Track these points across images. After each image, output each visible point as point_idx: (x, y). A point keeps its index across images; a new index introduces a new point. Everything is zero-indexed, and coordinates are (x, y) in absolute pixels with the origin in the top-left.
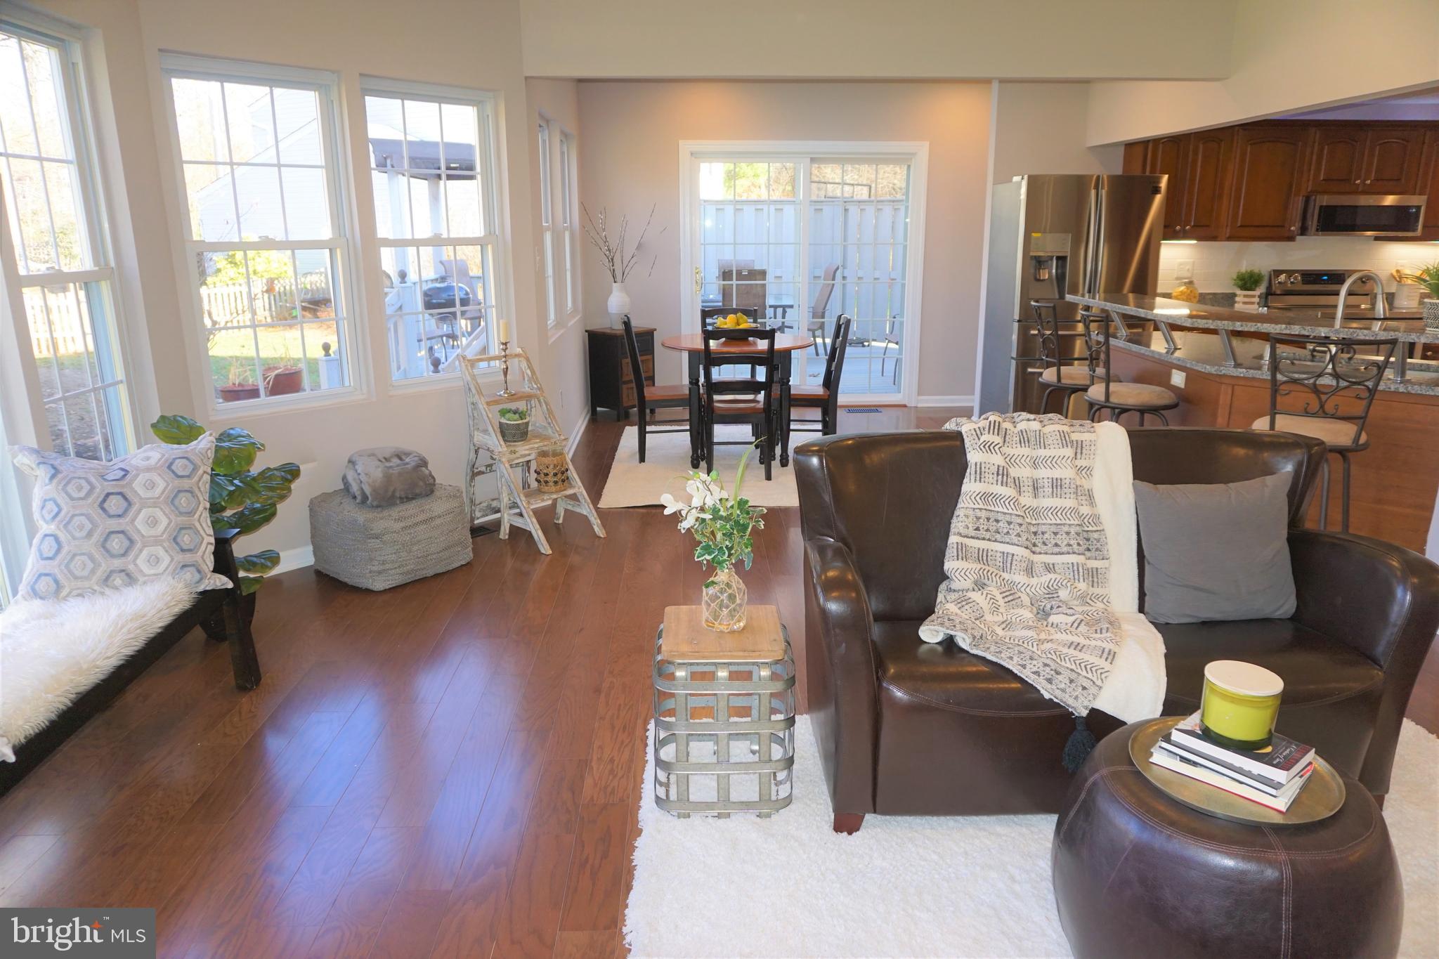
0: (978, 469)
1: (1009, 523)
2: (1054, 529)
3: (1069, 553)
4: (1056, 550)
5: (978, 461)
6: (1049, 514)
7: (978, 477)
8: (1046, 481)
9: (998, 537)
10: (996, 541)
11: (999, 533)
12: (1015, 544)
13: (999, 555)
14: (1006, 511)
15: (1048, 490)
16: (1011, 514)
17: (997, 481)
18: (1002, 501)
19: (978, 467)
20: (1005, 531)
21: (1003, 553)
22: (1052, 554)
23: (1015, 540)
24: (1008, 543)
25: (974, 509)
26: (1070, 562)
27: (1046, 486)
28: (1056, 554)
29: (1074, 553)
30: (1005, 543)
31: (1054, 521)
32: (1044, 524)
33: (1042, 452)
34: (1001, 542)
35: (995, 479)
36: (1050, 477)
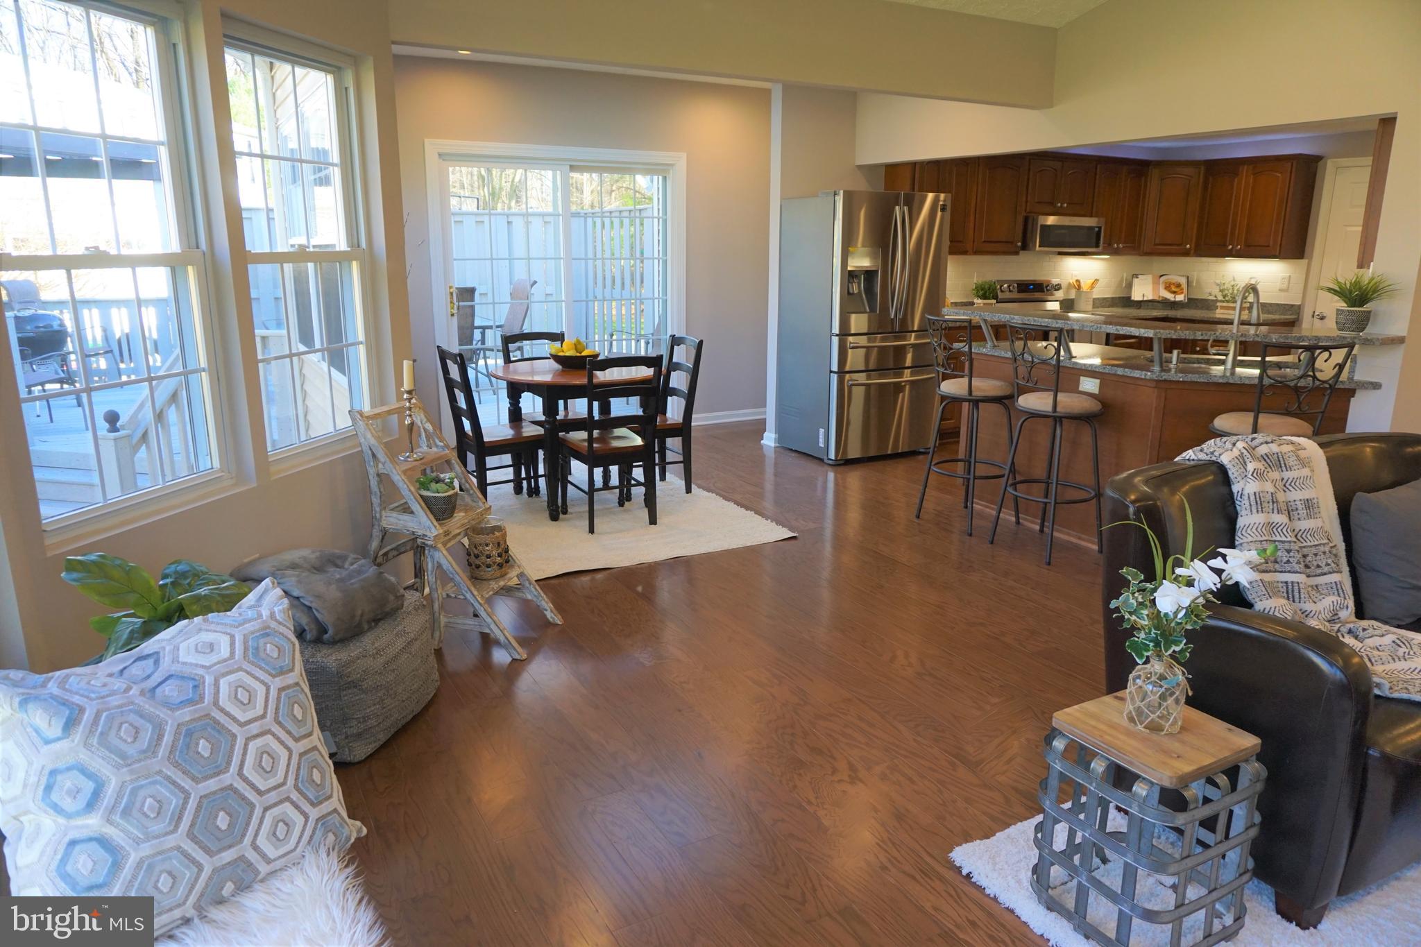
0: (1258, 499)
1: (1289, 551)
2: (1314, 550)
3: (1330, 573)
4: (1319, 571)
5: (1257, 490)
6: (1308, 536)
7: (1260, 507)
8: (1298, 503)
9: (1277, 566)
10: (1275, 571)
11: (1277, 563)
12: (1297, 572)
13: (1280, 585)
14: (1284, 539)
15: (1303, 512)
16: (1290, 542)
17: (1273, 509)
18: (1279, 530)
19: (1258, 496)
20: (1285, 559)
21: (1286, 583)
22: (1316, 576)
23: (1297, 567)
24: (1289, 572)
25: (1261, 541)
26: (1333, 582)
27: (1300, 507)
28: (1319, 576)
29: (1334, 572)
30: (1285, 572)
31: (1313, 543)
32: (1304, 547)
33: (1287, 475)
34: (1281, 572)
35: (1271, 507)
36: (1302, 498)
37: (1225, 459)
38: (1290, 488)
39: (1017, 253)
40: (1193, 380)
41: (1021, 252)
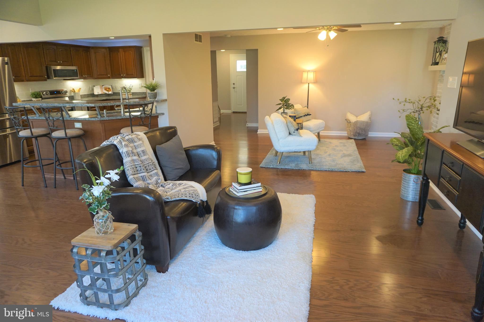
0: (127, 153)
1: (140, 167)
2: (148, 165)
3: (154, 170)
4: (151, 170)
5: (127, 151)
6: (145, 161)
7: (128, 155)
8: (140, 152)
9: (138, 172)
10: (138, 174)
11: (138, 171)
12: (144, 172)
13: (140, 177)
14: (138, 163)
15: (142, 154)
16: (140, 164)
17: (133, 155)
18: (136, 161)
19: (127, 152)
20: (140, 169)
21: (142, 176)
22: (150, 172)
23: (144, 171)
24: (142, 173)
25: (131, 166)
26: (155, 173)
27: (141, 153)
28: (151, 172)
29: (155, 170)
30: (141, 173)
31: (147, 163)
32: (145, 164)
33: (135, 144)
34: (140, 173)
35: (132, 155)
36: (141, 150)
37: (115, 143)
38: (137, 148)
39: (46, 80)
40: (111, 119)
41: (48, 80)
